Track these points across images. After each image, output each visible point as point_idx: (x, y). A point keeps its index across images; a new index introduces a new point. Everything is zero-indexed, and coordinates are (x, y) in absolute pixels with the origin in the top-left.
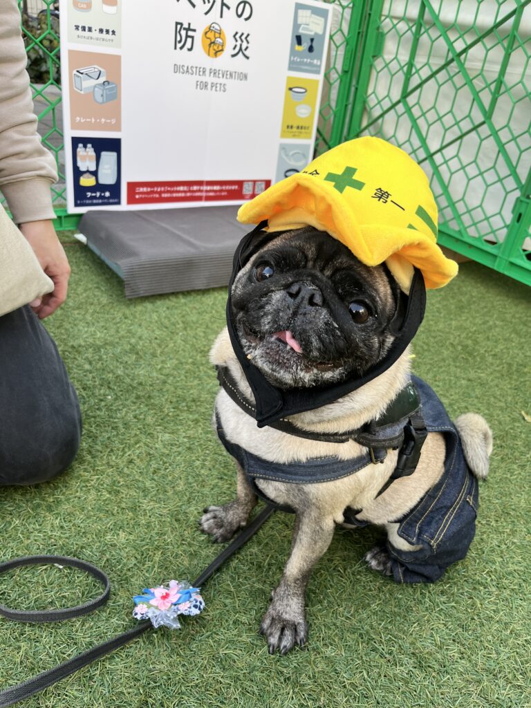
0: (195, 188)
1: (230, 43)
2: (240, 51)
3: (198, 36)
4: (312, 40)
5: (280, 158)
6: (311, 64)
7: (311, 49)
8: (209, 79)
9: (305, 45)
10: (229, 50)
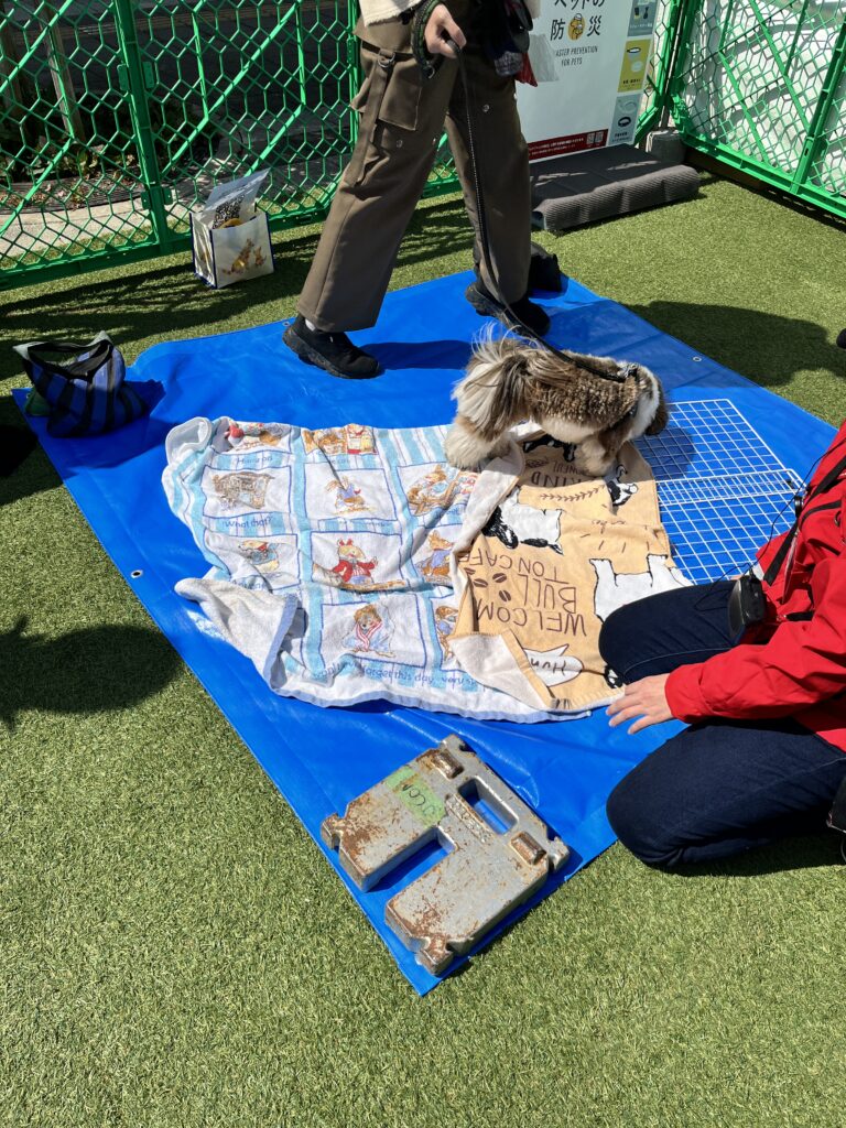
0: (554, 144)
1: (588, 25)
2: (595, 30)
3: (566, 27)
4: (647, 9)
5: (616, 109)
6: (646, 28)
7: (646, 16)
8: (571, 57)
9: (642, 14)
10: (586, 31)
